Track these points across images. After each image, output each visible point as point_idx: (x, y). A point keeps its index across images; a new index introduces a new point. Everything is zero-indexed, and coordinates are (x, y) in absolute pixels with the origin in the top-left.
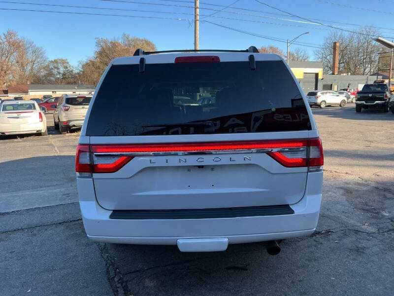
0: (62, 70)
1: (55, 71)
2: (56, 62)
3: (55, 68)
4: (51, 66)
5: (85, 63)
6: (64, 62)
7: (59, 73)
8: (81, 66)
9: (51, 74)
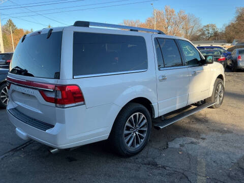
0: (211, 31)
1: (206, 32)
2: (208, 26)
3: (207, 30)
4: (204, 29)
5: (227, 25)
6: (213, 26)
7: (209, 33)
8: (224, 27)
9: (203, 34)
